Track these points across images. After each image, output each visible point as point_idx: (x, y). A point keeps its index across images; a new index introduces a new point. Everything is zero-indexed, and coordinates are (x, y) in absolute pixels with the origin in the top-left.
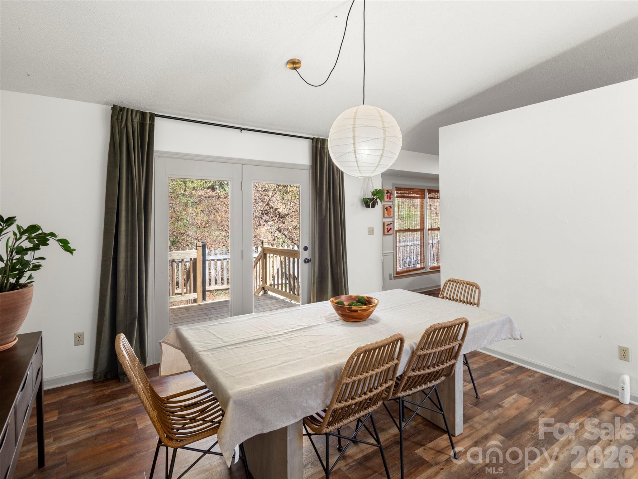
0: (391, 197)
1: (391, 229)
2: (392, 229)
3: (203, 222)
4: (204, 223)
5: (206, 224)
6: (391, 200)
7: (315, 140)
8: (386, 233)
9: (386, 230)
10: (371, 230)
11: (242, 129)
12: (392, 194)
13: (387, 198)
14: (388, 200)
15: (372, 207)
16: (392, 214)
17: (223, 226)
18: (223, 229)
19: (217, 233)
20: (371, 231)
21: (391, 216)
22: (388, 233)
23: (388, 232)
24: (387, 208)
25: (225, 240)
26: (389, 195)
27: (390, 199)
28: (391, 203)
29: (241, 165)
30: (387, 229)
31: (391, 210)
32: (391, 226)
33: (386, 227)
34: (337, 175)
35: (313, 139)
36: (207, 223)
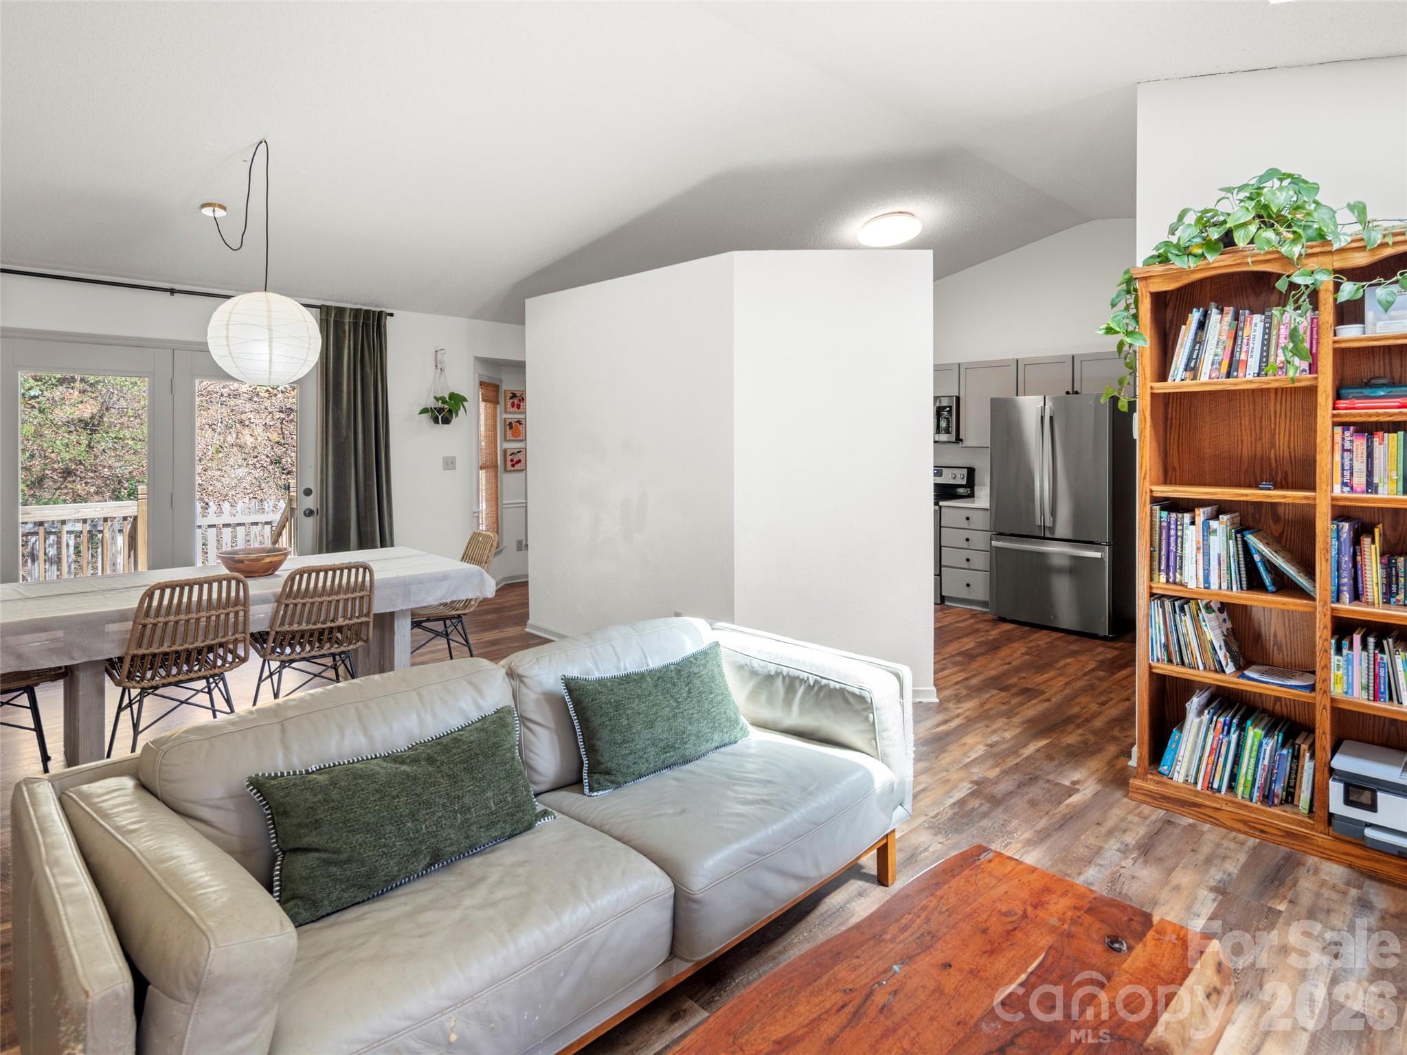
0: (522, 404)
1: (519, 461)
2: (523, 462)
3: (210, 447)
4: (211, 450)
5: (218, 452)
6: (521, 410)
7: (325, 309)
8: (509, 467)
9: (509, 463)
10: (450, 462)
11: (173, 291)
12: (523, 399)
13: (513, 406)
14: (515, 409)
15: (443, 423)
16: (522, 435)
17: (257, 457)
18: (258, 465)
19: (241, 472)
20: (449, 464)
21: (521, 438)
22: (512, 469)
23: (513, 466)
24: (510, 424)
25: (260, 487)
26: (516, 401)
27: (519, 407)
28: (522, 416)
29: (170, 351)
30: (512, 460)
31: (521, 428)
32: (520, 456)
33: (509, 458)
34: (371, 369)
35: (319, 307)
36: (221, 449)
